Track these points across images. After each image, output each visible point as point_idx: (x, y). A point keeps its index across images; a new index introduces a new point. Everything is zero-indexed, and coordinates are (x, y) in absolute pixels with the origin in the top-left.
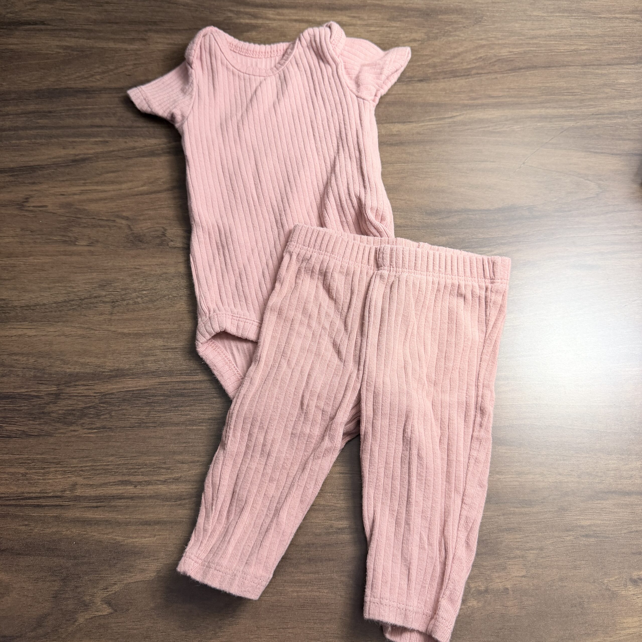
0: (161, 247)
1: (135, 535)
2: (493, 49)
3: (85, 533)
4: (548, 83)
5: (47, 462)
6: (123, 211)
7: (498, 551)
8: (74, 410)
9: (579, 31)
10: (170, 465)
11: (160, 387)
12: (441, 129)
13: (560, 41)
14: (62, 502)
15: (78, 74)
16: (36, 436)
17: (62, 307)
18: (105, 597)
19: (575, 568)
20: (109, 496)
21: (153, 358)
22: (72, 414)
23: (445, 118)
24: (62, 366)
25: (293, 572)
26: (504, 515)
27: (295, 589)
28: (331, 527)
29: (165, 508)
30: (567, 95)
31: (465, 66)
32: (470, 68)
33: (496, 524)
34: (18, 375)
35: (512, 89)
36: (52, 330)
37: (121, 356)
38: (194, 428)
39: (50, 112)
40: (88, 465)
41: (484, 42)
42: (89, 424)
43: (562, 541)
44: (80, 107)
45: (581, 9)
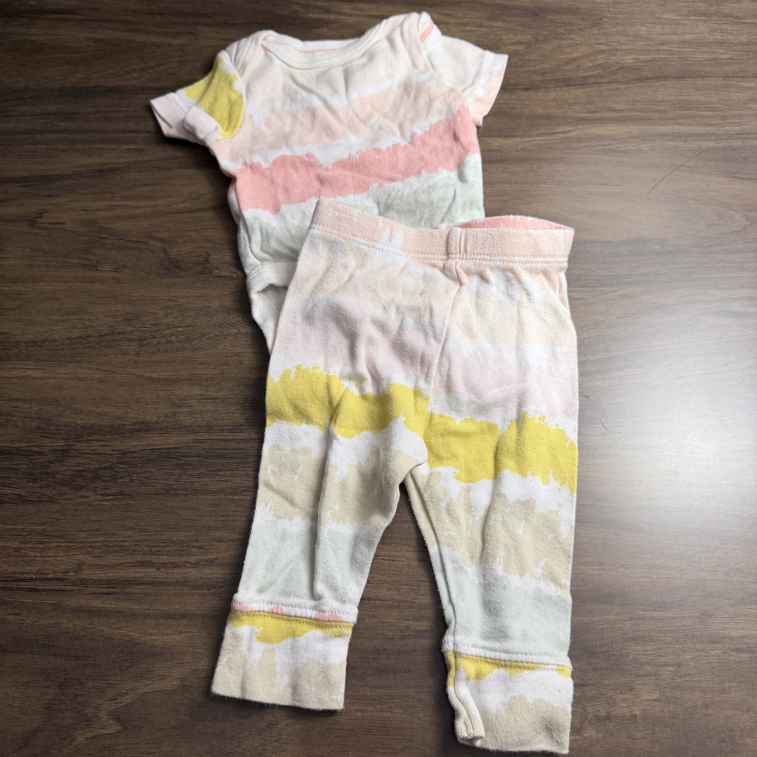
0: (203, 276)
1: (154, 632)
2: (615, 55)
3: (92, 626)
4: (683, 96)
5: (48, 535)
6: (159, 232)
7: (624, 667)
8: (85, 471)
9: (719, 37)
10: (204, 544)
11: (194, 446)
12: (551, 145)
13: (697, 49)
14: (64, 586)
15: (111, 71)
16: (35, 501)
17: (76, 344)
18: (112, 710)
19: (724, 691)
20: (124, 581)
21: (187, 410)
22: (83, 475)
23: (557, 133)
24: (73, 416)
25: (357, 686)
26: (630, 620)
27: (359, 708)
28: (408, 628)
29: (196, 597)
30: (705, 111)
31: (581, 74)
32: (587, 77)
33: (621, 632)
34: (17, 426)
35: (638, 102)
36: (63, 371)
37: (148, 407)
38: (236, 497)
39: (75, 113)
40: (99, 540)
41: (604, 47)
42: (103, 489)
43: (706, 656)
44: (112, 109)
45: (721, 12)
